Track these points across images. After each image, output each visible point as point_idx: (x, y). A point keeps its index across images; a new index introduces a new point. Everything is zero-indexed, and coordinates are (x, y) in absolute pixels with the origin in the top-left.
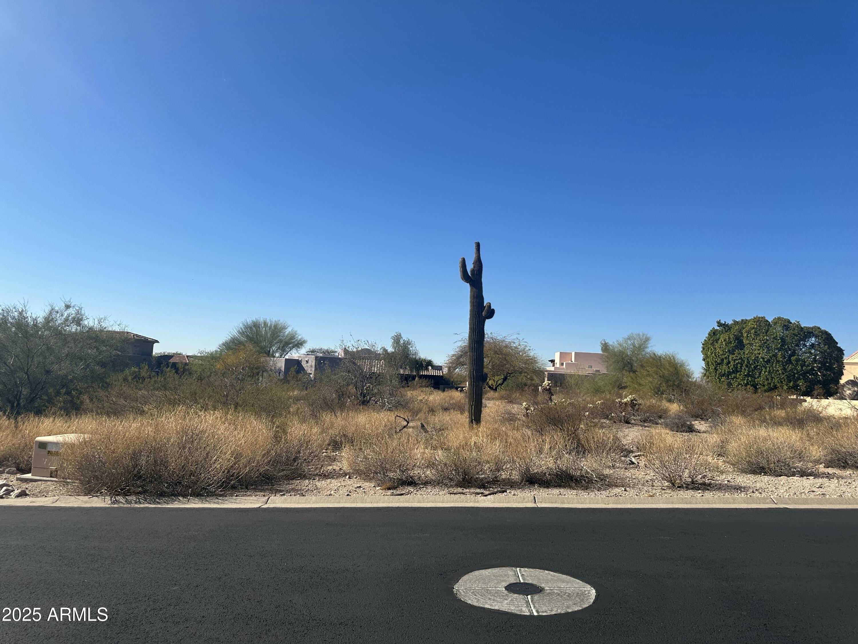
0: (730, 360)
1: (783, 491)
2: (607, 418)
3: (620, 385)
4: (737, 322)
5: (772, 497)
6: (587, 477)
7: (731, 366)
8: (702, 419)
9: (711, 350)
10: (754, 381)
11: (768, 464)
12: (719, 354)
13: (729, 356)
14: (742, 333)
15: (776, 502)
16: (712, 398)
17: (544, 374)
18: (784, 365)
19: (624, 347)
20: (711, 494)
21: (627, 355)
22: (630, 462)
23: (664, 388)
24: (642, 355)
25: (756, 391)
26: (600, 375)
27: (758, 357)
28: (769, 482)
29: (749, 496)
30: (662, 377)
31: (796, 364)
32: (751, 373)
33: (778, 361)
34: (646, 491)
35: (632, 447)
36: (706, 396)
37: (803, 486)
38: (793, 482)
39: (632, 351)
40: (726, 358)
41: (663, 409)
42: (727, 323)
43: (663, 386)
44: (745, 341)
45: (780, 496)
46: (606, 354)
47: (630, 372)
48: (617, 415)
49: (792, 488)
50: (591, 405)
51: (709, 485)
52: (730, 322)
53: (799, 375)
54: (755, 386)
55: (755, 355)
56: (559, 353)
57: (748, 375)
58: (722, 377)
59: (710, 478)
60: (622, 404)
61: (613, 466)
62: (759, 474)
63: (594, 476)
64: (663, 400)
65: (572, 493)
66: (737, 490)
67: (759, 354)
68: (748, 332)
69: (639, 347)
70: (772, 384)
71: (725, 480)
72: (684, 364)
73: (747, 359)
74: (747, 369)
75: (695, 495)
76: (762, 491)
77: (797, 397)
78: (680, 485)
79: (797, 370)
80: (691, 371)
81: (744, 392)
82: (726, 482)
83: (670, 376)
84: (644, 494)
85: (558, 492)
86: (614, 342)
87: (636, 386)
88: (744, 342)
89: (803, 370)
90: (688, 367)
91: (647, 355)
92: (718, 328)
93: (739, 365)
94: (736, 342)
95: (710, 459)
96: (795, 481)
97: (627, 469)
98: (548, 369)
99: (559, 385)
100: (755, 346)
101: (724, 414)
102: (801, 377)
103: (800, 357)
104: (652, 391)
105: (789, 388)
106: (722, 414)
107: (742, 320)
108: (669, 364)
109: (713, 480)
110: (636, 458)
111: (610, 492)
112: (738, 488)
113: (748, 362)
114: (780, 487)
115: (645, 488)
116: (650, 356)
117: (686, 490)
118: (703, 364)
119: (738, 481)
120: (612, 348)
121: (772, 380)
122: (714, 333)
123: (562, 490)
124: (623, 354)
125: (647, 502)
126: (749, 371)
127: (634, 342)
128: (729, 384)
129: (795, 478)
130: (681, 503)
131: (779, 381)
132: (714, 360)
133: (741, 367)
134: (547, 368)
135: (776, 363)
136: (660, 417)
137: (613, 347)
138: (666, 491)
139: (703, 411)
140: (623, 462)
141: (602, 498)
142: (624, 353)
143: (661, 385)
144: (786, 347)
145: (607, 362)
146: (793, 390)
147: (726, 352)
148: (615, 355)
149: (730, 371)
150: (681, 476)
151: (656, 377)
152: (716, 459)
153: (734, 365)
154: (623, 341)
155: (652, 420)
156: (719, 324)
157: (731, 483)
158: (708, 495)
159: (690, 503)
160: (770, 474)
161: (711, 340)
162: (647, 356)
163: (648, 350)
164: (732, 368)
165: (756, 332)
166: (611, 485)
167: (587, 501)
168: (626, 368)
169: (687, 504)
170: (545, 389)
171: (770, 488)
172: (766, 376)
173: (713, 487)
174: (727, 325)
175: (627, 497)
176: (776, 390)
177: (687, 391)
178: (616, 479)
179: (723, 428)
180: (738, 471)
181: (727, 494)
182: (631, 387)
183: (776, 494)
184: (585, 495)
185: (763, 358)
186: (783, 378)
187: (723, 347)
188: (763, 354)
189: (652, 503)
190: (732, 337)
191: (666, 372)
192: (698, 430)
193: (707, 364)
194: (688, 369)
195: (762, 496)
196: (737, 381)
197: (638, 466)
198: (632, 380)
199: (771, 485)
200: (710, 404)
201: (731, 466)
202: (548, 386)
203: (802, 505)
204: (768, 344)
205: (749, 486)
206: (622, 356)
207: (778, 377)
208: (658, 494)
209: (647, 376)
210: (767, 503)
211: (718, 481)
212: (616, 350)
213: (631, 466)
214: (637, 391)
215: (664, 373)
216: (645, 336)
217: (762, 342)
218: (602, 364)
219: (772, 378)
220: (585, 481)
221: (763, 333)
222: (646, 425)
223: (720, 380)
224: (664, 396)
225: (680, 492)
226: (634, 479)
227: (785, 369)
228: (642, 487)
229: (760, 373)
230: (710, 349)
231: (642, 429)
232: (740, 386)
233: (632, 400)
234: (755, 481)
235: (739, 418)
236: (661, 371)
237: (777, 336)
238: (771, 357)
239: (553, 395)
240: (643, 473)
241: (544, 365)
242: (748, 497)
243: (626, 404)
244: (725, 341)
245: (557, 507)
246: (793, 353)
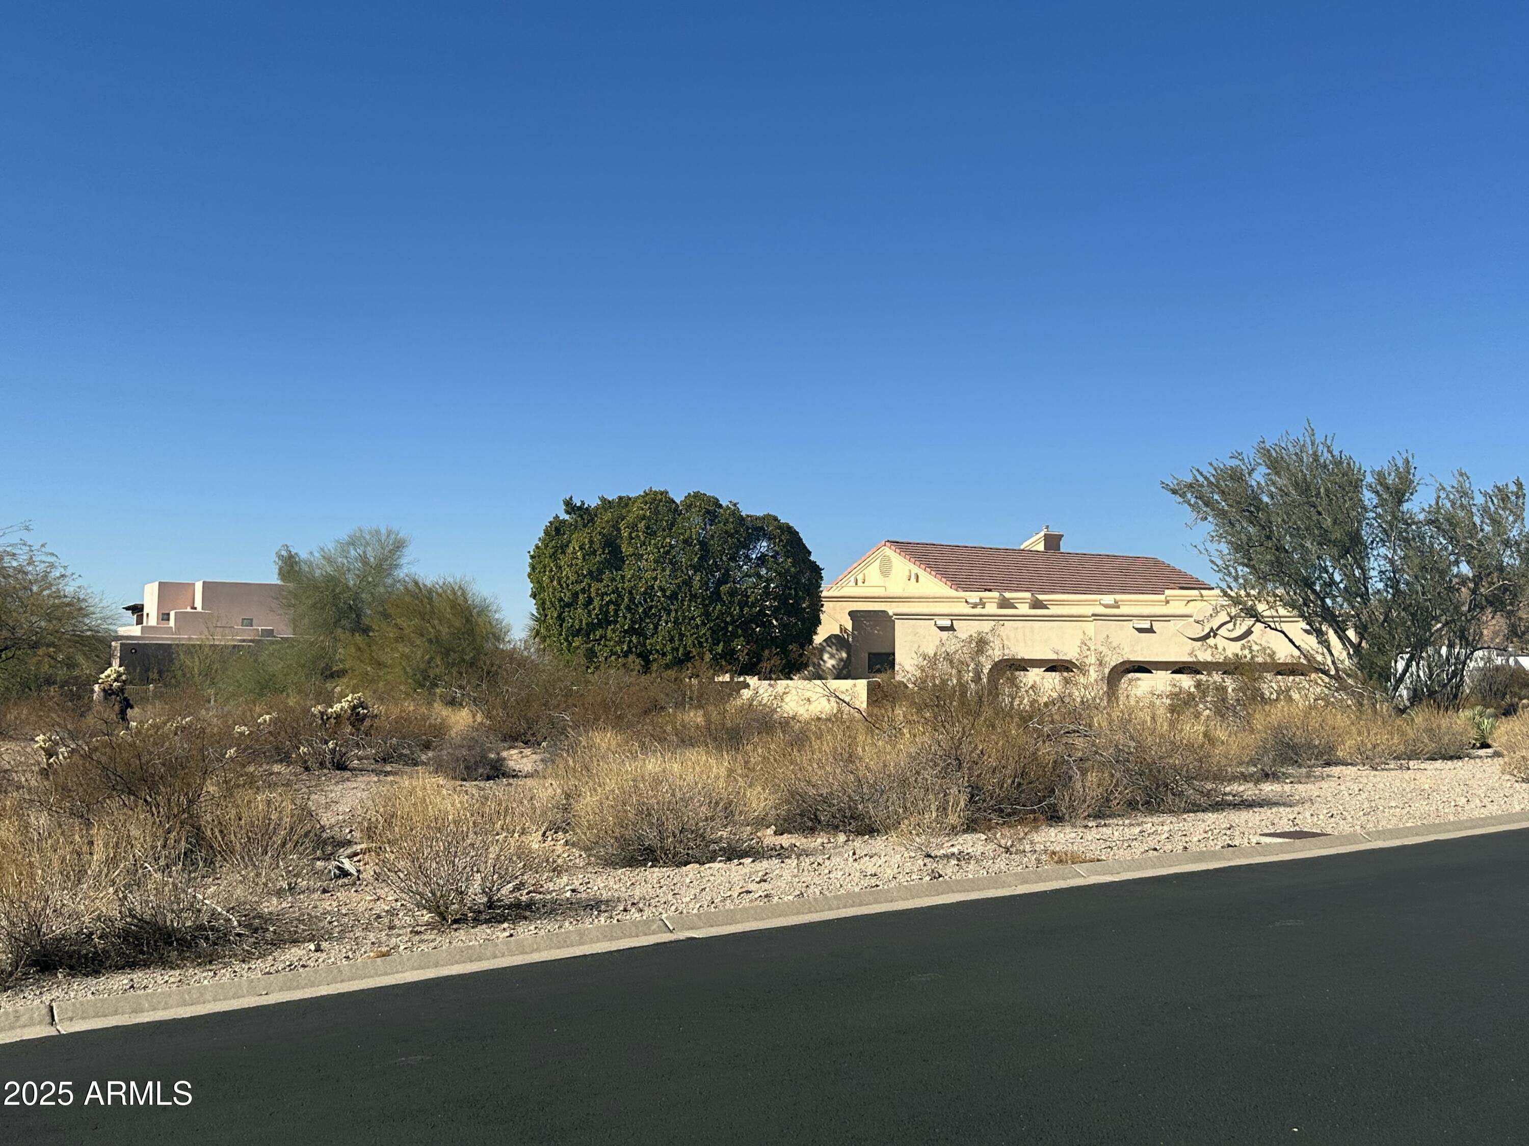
0: (593, 595)
1: (688, 899)
2: (285, 759)
3: (328, 667)
4: (609, 502)
5: (664, 916)
6: (212, 929)
7: (594, 609)
8: (526, 743)
9: (551, 571)
10: (644, 645)
11: (662, 840)
12: (569, 582)
13: (590, 586)
14: (619, 530)
15: (671, 928)
16: (551, 690)
17: (110, 646)
18: (707, 605)
19: (339, 564)
20: (532, 928)
21: (347, 587)
22: (337, 872)
23: (437, 671)
24: (385, 587)
25: (646, 668)
26: (272, 643)
27: (652, 586)
28: (662, 881)
29: (615, 921)
30: (436, 641)
31: (730, 603)
32: (637, 626)
33: (694, 597)
34: (373, 943)
35: (351, 831)
36: (537, 685)
37: (730, 883)
38: (712, 875)
39: (359, 576)
40: (583, 591)
41: (435, 726)
42: (586, 506)
43: (437, 666)
44: (626, 549)
45: (681, 913)
46: (291, 585)
47: (353, 631)
48: (313, 748)
49: (707, 890)
50: (243, 728)
51: (529, 906)
52: (593, 502)
53: (737, 626)
54: (645, 656)
55: (647, 582)
56: (157, 584)
57: (631, 631)
58: (576, 639)
59: (531, 888)
60: (328, 719)
61: (290, 889)
62: (641, 866)
63: (236, 923)
64: (435, 701)
65: (166, 978)
66: (591, 909)
67: (655, 579)
68: (633, 527)
69: (379, 566)
70: (681, 650)
71: (567, 888)
72: (488, 606)
73: (630, 593)
74: (629, 616)
75: (494, 936)
76: (645, 904)
77: (732, 678)
78: (458, 917)
79: (732, 616)
80: (503, 624)
81: (622, 671)
82: (568, 894)
83: (454, 639)
84: (365, 952)
85: (125, 981)
86: (311, 553)
87: (369, 669)
88: (624, 550)
89: (744, 616)
90: (497, 616)
91: (398, 585)
92: (567, 517)
93: (612, 607)
94: (607, 551)
95: (534, 842)
96: (715, 873)
97: (328, 892)
98: (122, 631)
99: (156, 676)
100: (647, 560)
101: (576, 727)
102: (740, 632)
103: (738, 586)
104: (410, 681)
105: (714, 658)
106: (571, 727)
107: (620, 498)
108: (452, 608)
109: (540, 893)
110: (355, 859)
111: (274, 960)
112: (595, 906)
113: (632, 600)
114: (682, 892)
115: (372, 934)
116: (406, 588)
117: (473, 927)
118: (532, 606)
119: (596, 888)
120: (307, 569)
121: (682, 640)
122: (557, 530)
123: (138, 976)
124: (336, 585)
125: (372, 972)
126: (633, 622)
127: (364, 552)
128: (591, 655)
129: (716, 865)
130: (457, 963)
131: (696, 642)
132: (558, 595)
133: (616, 611)
134: (119, 629)
135: (690, 600)
136: (427, 746)
137: (310, 565)
138: (425, 937)
139: (528, 723)
140: (319, 873)
141: (252, 981)
142: (340, 582)
143: (432, 664)
144: (711, 562)
145: (294, 606)
146: (724, 663)
147: (585, 576)
148: (316, 588)
149: (592, 623)
150: (462, 893)
151: (418, 643)
152: (550, 838)
153: (601, 606)
154: (336, 550)
155: (406, 755)
156: (570, 506)
157: (579, 896)
158: (526, 931)
159: (480, 959)
160: (665, 863)
161: (550, 545)
162: (397, 589)
163: (401, 573)
164: (597, 615)
165: (648, 528)
166: (278, 943)
167: (208, 996)
168: (343, 622)
169: (471, 961)
170: (108, 693)
171: (662, 895)
172: (669, 632)
173: (538, 909)
174: (587, 509)
175: (322, 966)
176: (689, 665)
177: (491, 676)
178: (295, 923)
179: (571, 762)
180: (598, 864)
181: (567, 924)
182: (357, 673)
183: (673, 908)
184: (205, 978)
185: (663, 590)
186: (704, 634)
187: (577, 565)
188: (664, 580)
189: (386, 974)
190: (597, 538)
191: (445, 631)
192: (514, 770)
193: (542, 606)
194: (497, 620)
195: (644, 917)
196: (606, 646)
197: (359, 879)
198: (359, 653)
199: (665, 888)
200: (545, 704)
201: (582, 853)
202: (116, 680)
203: (724, 927)
204: (674, 557)
205: (618, 898)
206: (333, 591)
207: (694, 633)
208: (402, 948)
209: (396, 640)
210: (654, 933)
211: (550, 893)
212: (318, 573)
213: (340, 882)
214: (372, 681)
215: (439, 631)
216: (393, 536)
217: (662, 550)
218: (279, 612)
219: (682, 635)
220: (207, 939)
221: (664, 530)
222: (389, 768)
223: (570, 644)
224: (438, 691)
225: (457, 934)
226: (345, 915)
227: (707, 614)
228: (363, 934)
229: (656, 628)
230: (548, 569)
231: (379, 781)
232: (613, 658)
233: (354, 708)
234: (633, 884)
235: (609, 735)
236: (434, 627)
237: (691, 537)
238: (679, 587)
239: (132, 707)
240: (368, 898)
241: (110, 621)
242: (613, 926)
243: (338, 716)
244: (581, 548)
245: (117, 1027)
246: (724, 575)
